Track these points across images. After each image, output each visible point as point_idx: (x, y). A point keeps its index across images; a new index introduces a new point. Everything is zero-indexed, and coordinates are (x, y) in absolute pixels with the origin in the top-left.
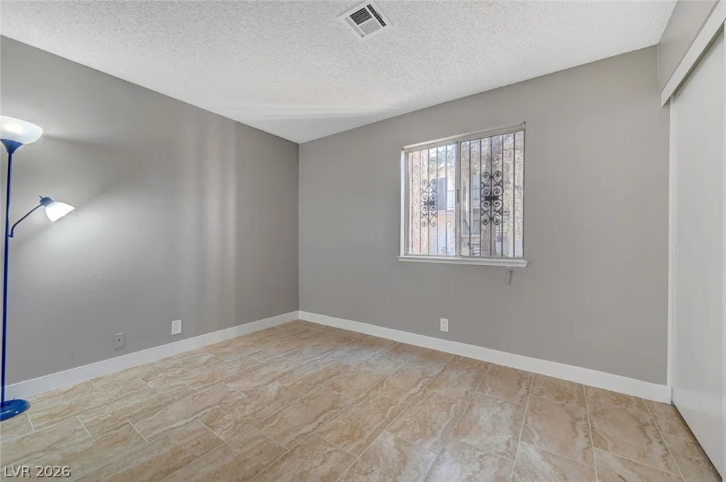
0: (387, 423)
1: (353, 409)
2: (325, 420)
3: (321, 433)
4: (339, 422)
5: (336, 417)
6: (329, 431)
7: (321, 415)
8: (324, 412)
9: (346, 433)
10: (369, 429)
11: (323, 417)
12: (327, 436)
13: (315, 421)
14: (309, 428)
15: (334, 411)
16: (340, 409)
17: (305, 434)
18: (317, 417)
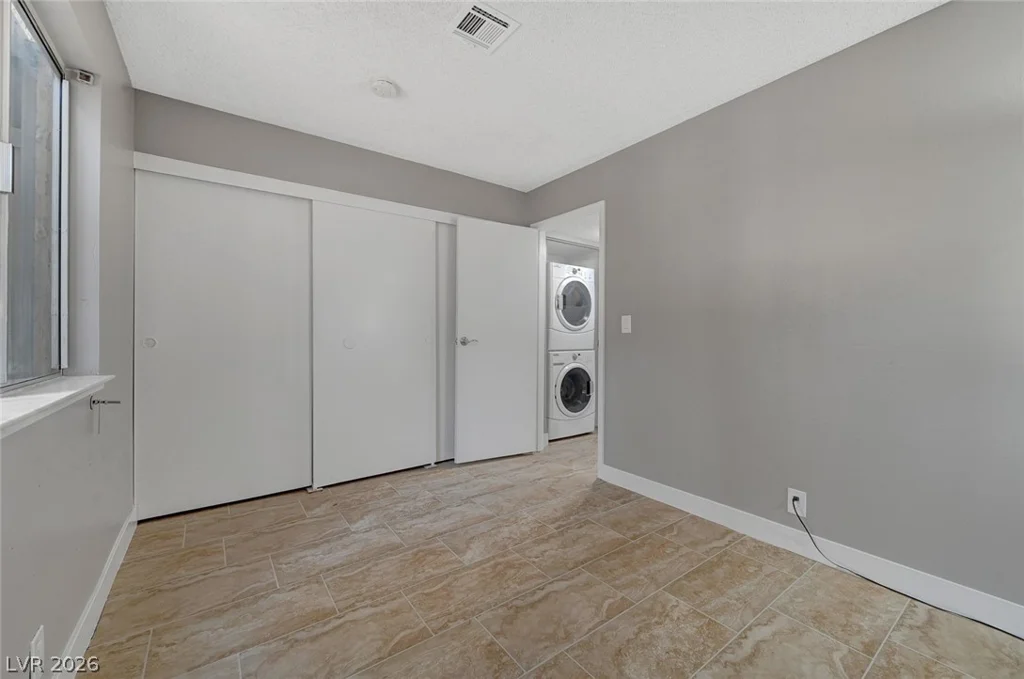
0: (458, 572)
1: (489, 600)
2: (534, 593)
3: (544, 577)
4: (516, 585)
5: (518, 593)
6: (531, 578)
7: (540, 601)
8: (533, 605)
9: (513, 571)
10: (484, 569)
11: (536, 597)
12: (535, 572)
13: (549, 593)
14: (556, 586)
15: (519, 603)
16: (506, 605)
17: (562, 580)
18: (546, 597)
